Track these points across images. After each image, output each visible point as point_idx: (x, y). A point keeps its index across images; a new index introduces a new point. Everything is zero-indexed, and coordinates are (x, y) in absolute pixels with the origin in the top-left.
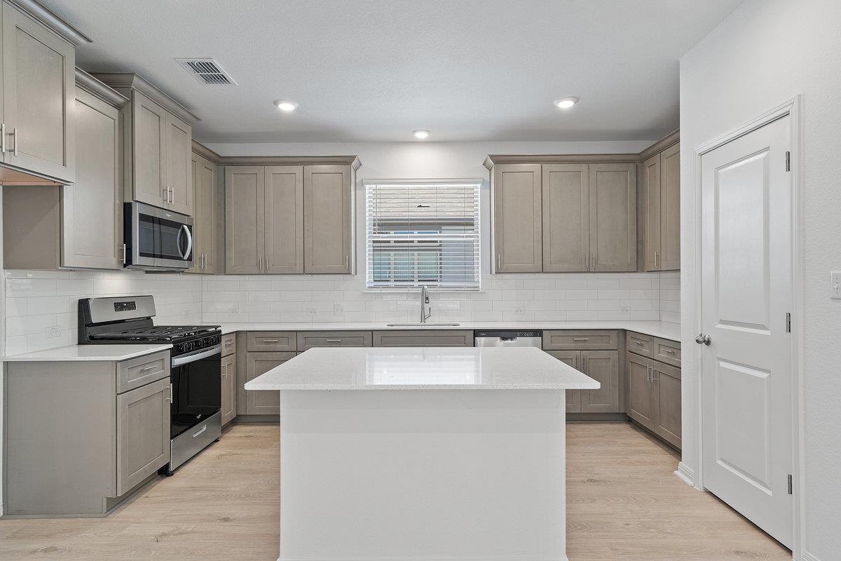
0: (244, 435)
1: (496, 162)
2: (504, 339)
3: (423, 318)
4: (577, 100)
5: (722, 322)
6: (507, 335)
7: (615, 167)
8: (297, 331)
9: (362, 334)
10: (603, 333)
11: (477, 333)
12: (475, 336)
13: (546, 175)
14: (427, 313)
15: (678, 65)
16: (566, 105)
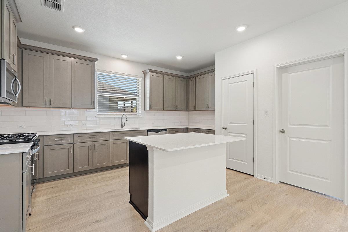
0: (45, 188)
1: (150, 71)
2: (156, 132)
3: (122, 127)
4: (183, 57)
5: (230, 123)
6: (157, 131)
7: (182, 79)
8: (74, 134)
9: (106, 134)
10: (181, 129)
11: (148, 131)
12: (147, 132)
13: (165, 79)
14: (123, 125)
15: (214, 54)
16: (179, 58)
